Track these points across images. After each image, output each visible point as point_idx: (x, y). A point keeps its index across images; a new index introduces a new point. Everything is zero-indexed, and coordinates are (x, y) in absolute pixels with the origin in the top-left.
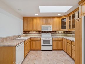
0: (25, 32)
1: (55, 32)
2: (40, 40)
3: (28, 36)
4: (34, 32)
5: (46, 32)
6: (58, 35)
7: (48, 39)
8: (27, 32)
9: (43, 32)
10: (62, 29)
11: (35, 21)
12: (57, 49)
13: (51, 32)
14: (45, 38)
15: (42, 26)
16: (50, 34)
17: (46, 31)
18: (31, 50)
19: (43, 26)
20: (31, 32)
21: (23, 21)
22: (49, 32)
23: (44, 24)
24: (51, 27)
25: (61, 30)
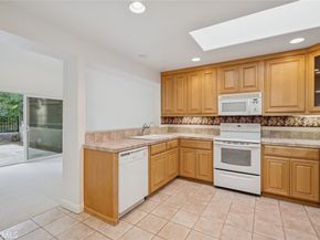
0: (169, 119)
1: (283, 120)
2: (209, 147)
3: (176, 131)
4: (195, 120)
5: (238, 119)
6: (300, 136)
7: (238, 147)
8: (173, 118)
9: (225, 119)
10: (316, 105)
11: (196, 82)
12: (285, 194)
13: (264, 120)
14: (229, 142)
15: (219, 97)
16: (257, 127)
17: (240, 117)
18: (178, 177)
19: (224, 98)
20: (185, 120)
21: (159, 85)
22: (252, 119)
23: (227, 91)
24: (260, 100)
25: (312, 113)
